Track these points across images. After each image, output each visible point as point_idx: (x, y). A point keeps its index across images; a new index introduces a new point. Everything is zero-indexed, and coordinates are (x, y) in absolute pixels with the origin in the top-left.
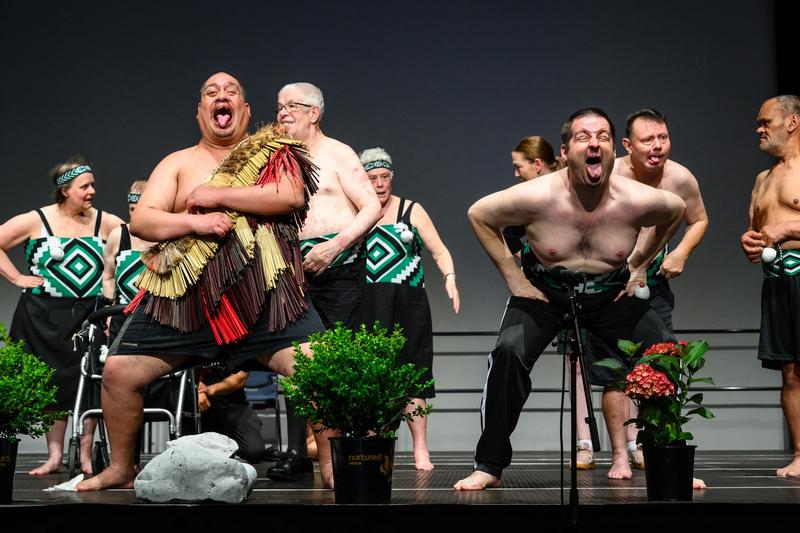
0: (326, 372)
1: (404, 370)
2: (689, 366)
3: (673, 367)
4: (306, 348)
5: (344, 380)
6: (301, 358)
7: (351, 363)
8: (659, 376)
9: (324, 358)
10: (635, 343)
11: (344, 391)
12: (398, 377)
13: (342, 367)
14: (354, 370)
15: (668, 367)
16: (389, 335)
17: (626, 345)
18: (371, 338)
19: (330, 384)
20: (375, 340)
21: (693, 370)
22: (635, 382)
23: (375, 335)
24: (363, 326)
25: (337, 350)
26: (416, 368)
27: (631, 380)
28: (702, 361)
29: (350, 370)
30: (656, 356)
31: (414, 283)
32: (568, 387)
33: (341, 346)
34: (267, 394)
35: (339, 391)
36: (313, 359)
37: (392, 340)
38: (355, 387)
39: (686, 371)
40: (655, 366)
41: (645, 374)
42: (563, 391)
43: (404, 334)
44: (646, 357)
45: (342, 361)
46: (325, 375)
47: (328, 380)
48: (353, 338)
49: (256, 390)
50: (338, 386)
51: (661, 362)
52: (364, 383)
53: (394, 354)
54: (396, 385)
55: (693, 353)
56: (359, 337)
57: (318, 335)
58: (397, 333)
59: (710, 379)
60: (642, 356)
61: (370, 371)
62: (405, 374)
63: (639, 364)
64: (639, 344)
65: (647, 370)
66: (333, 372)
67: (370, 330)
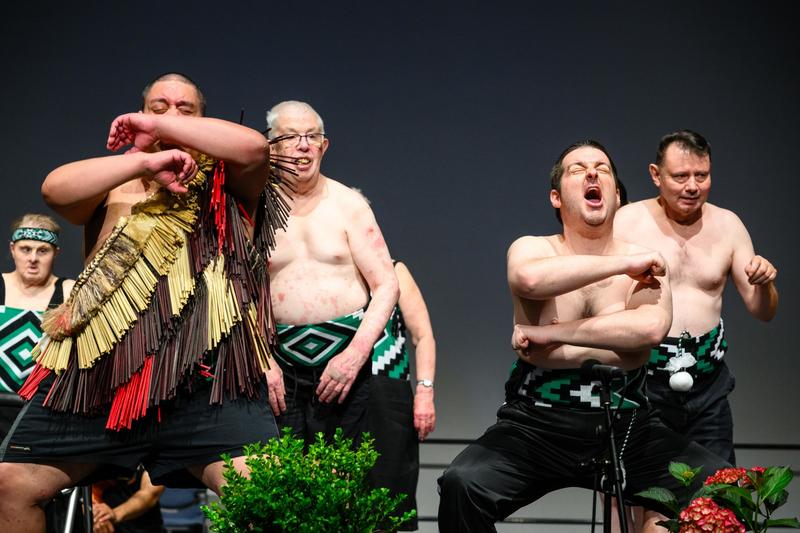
0: (267, 498)
1: (374, 497)
2: (767, 502)
3: (745, 503)
4: (241, 464)
5: (292, 509)
6: (234, 477)
7: (302, 485)
8: (724, 514)
9: (264, 478)
10: (692, 467)
11: (291, 524)
12: (367, 506)
13: (289, 491)
14: (305, 496)
15: (738, 502)
16: (354, 448)
17: (680, 470)
18: (330, 451)
19: (273, 514)
20: (336, 454)
21: (771, 507)
22: (692, 521)
23: (336, 448)
24: (321, 435)
25: (283, 467)
26: (392, 495)
27: (687, 519)
28: (785, 495)
29: (300, 495)
30: (721, 487)
31: (395, 374)
32: (600, 518)
33: (288, 462)
34: (191, 517)
35: (285, 524)
36: (249, 478)
37: (359, 454)
38: (307, 520)
39: (763, 508)
40: (720, 500)
41: (706, 512)
42: (593, 523)
43: (376, 447)
44: (707, 487)
45: (290, 483)
46: (265, 502)
47: (270, 508)
48: (306, 451)
49: (175, 511)
50: (283, 516)
51: (728, 495)
52: (319, 513)
53: (362, 474)
54: (363, 517)
55: (772, 484)
56: (314, 450)
57: (257, 446)
58: (366, 445)
59: (796, 519)
60: (701, 486)
61: (328, 497)
62: (375, 503)
63: (697, 498)
64: (698, 470)
65: (709, 506)
66: (276, 497)
67: (329, 440)
